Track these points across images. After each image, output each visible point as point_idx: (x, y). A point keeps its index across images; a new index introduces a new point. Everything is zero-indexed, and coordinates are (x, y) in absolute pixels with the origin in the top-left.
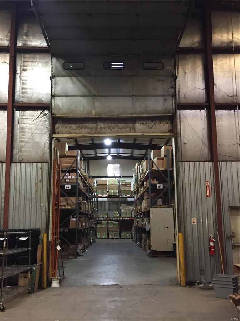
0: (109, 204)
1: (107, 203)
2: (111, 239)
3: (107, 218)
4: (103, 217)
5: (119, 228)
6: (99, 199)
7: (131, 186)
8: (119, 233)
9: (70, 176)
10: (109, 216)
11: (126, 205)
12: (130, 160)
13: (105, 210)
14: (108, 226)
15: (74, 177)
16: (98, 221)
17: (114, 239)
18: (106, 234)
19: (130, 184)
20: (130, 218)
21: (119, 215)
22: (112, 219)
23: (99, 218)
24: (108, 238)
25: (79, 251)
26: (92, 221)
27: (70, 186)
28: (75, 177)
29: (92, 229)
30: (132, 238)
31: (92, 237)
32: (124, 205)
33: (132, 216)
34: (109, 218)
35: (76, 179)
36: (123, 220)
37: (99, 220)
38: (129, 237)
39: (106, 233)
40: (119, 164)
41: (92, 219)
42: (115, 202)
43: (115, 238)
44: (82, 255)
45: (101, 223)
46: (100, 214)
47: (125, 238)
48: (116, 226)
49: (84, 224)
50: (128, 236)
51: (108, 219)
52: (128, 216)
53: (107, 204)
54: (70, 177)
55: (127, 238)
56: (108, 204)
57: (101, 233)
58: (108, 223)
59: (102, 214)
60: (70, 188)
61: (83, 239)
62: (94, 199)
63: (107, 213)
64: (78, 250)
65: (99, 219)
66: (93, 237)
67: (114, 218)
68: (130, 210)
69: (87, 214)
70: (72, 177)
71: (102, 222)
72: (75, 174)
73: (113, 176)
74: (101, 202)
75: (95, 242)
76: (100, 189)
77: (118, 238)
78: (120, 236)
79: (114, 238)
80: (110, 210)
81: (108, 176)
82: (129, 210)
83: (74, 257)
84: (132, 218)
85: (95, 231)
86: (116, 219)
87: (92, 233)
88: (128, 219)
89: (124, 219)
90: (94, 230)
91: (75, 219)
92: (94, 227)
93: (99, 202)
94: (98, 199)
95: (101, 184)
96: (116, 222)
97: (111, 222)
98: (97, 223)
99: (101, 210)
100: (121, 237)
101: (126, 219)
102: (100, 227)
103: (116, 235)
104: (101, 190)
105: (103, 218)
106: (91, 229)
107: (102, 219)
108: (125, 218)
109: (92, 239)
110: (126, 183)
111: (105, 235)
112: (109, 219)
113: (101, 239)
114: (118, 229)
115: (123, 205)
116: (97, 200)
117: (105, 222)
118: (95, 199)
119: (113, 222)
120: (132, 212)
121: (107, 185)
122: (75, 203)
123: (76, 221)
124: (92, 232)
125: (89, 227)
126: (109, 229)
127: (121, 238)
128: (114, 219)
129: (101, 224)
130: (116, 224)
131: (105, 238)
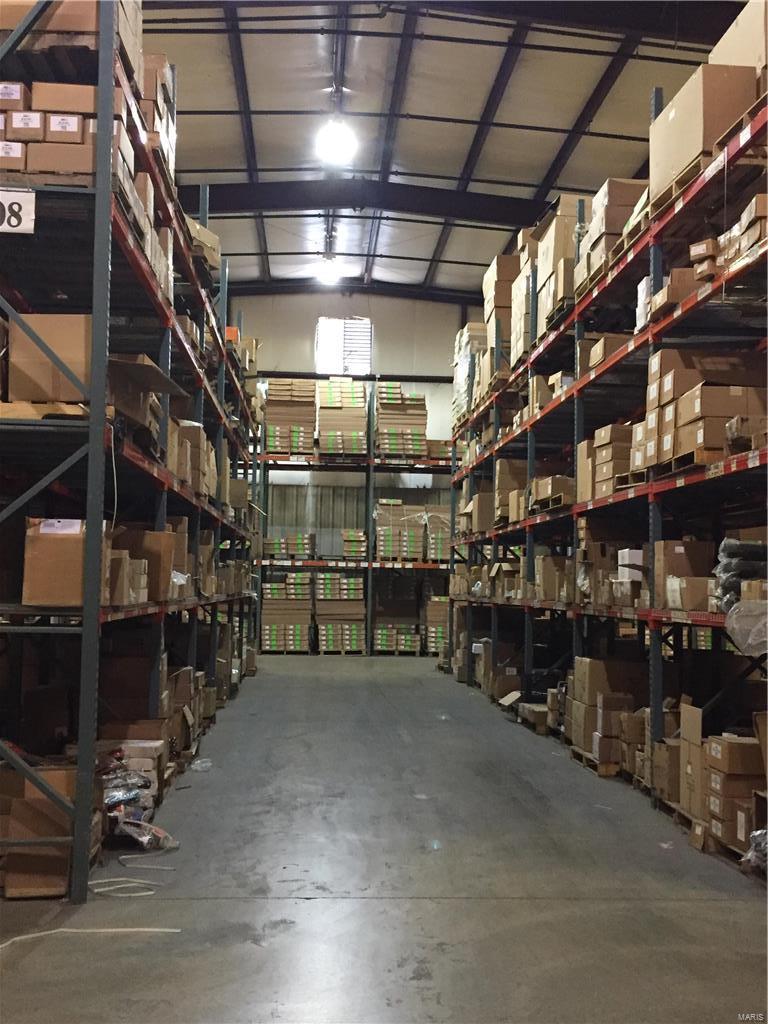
0: (320, 499)
1: (310, 492)
2: (326, 653)
3: (312, 557)
4: (291, 552)
5: (366, 606)
6: (275, 476)
7: (426, 415)
8: (363, 626)
9: (28, 108)
10: (320, 551)
11: (399, 502)
12: (420, 305)
13: (299, 522)
14: (313, 594)
15: (73, 124)
16: (268, 573)
17: (339, 653)
18: (306, 632)
19: (423, 407)
20: (415, 560)
21: (368, 547)
22: (332, 564)
23: (272, 557)
24: (314, 648)
25: (128, 802)
26: (239, 568)
27: (27, 202)
28: (84, 129)
29: (241, 608)
30: (424, 652)
31: (240, 656)
32: (392, 502)
33: (425, 555)
34: (320, 559)
35: (89, 146)
36: (382, 569)
37: (271, 565)
38: (408, 649)
39: (307, 626)
40: (367, 321)
41: (239, 557)
42: (347, 488)
43: (347, 653)
44: (145, 839)
45: (283, 579)
46: (276, 537)
47: (391, 653)
48: (352, 597)
49: (179, 579)
50: (405, 642)
51: (315, 563)
52: (407, 550)
53: (310, 501)
54: (34, 120)
55: (403, 653)
56: (315, 496)
57: (282, 626)
58: (313, 582)
59: (286, 541)
60: (28, 225)
61: (174, 680)
62: (254, 474)
63: (312, 538)
64: (119, 795)
65: (275, 562)
66: (245, 648)
67: (344, 559)
68: (420, 526)
69: (209, 522)
70: (55, 123)
71: (286, 576)
72: (81, 95)
73: (341, 373)
74: (283, 489)
75: (253, 673)
76: (278, 422)
77: (359, 652)
78: (370, 640)
79: (340, 649)
80: (321, 523)
81: (319, 371)
82: (413, 525)
83: (61, 890)
84: (425, 560)
85: (255, 615)
86: (352, 565)
87: (241, 631)
88: (409, 566)
89: (389, 565)
90: (248, 611)
91: (74, 528)
92: (250, 598)
93: (275, 486)
94: (272, 473)
95: (288, 398)
96: (352, 580)
97: (328, 575)
98: (265, 580)
99: (283, 524)
100: (372, 645)
101: (398, 565)
102: (276, 597)
103: (352, 636)
104: (286, 430)
105: (292, 557)
106: (236, 608)
107: (288, 563)
108: (395, 559)
109: (236, 661)
110: (402, 399)
111: (302, 636)
112: (321, 563)
113: (281, 653)
114: (360, 610)
115: (384, 501)
116: (265, 476)
117: (300, 575)
118: (258, 472)
119: (338, 575)
120: (426, 537)
121: (312, 404)
122: (82, 380)
123: (91, 539)
124: (241, 622)
125: (223, 598)
126: (321, 609)
127: (373, 652)
128: (342, 564)
129: (283, 585)
130: (351, 586)
131: (298, 648)
